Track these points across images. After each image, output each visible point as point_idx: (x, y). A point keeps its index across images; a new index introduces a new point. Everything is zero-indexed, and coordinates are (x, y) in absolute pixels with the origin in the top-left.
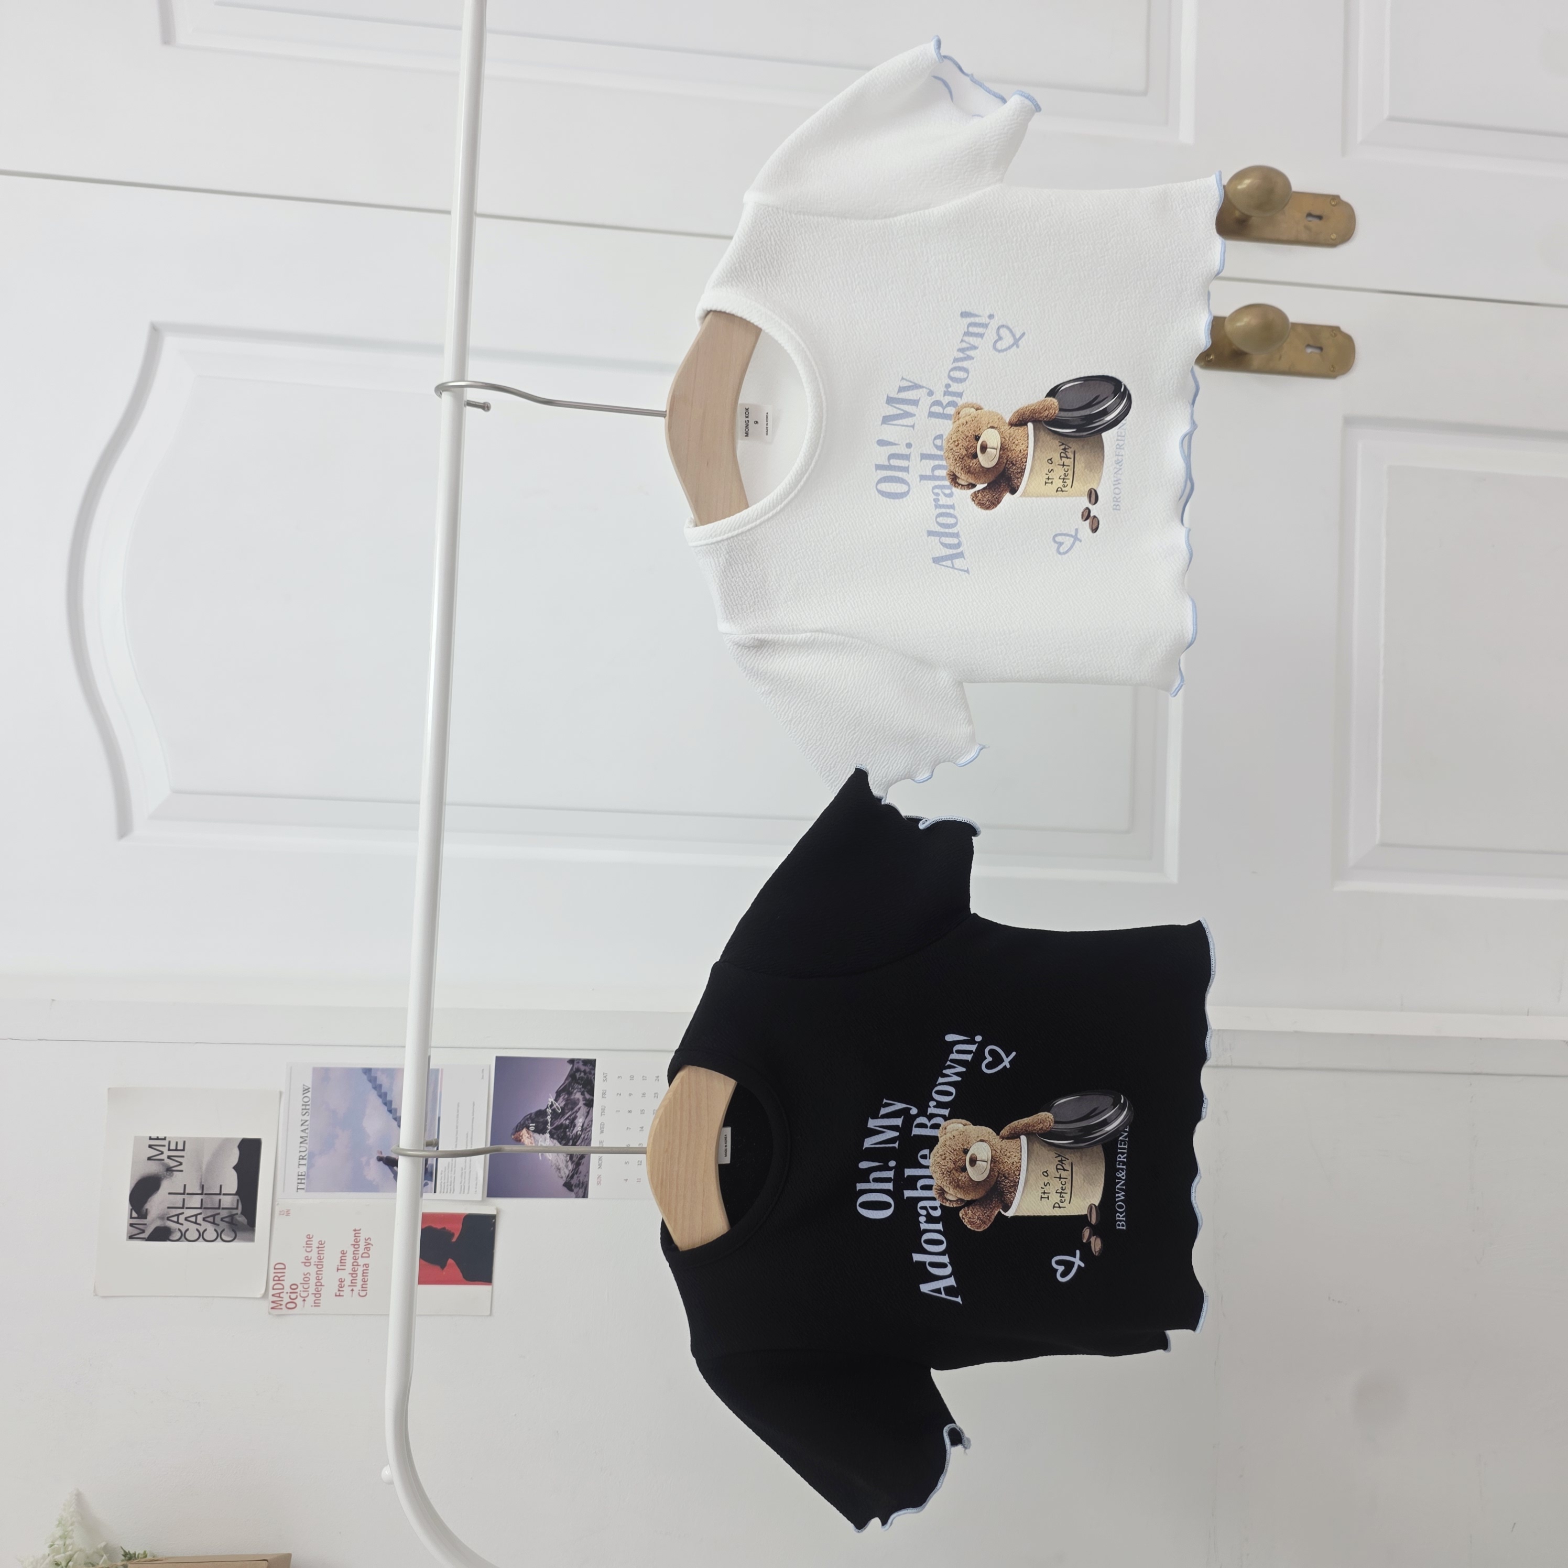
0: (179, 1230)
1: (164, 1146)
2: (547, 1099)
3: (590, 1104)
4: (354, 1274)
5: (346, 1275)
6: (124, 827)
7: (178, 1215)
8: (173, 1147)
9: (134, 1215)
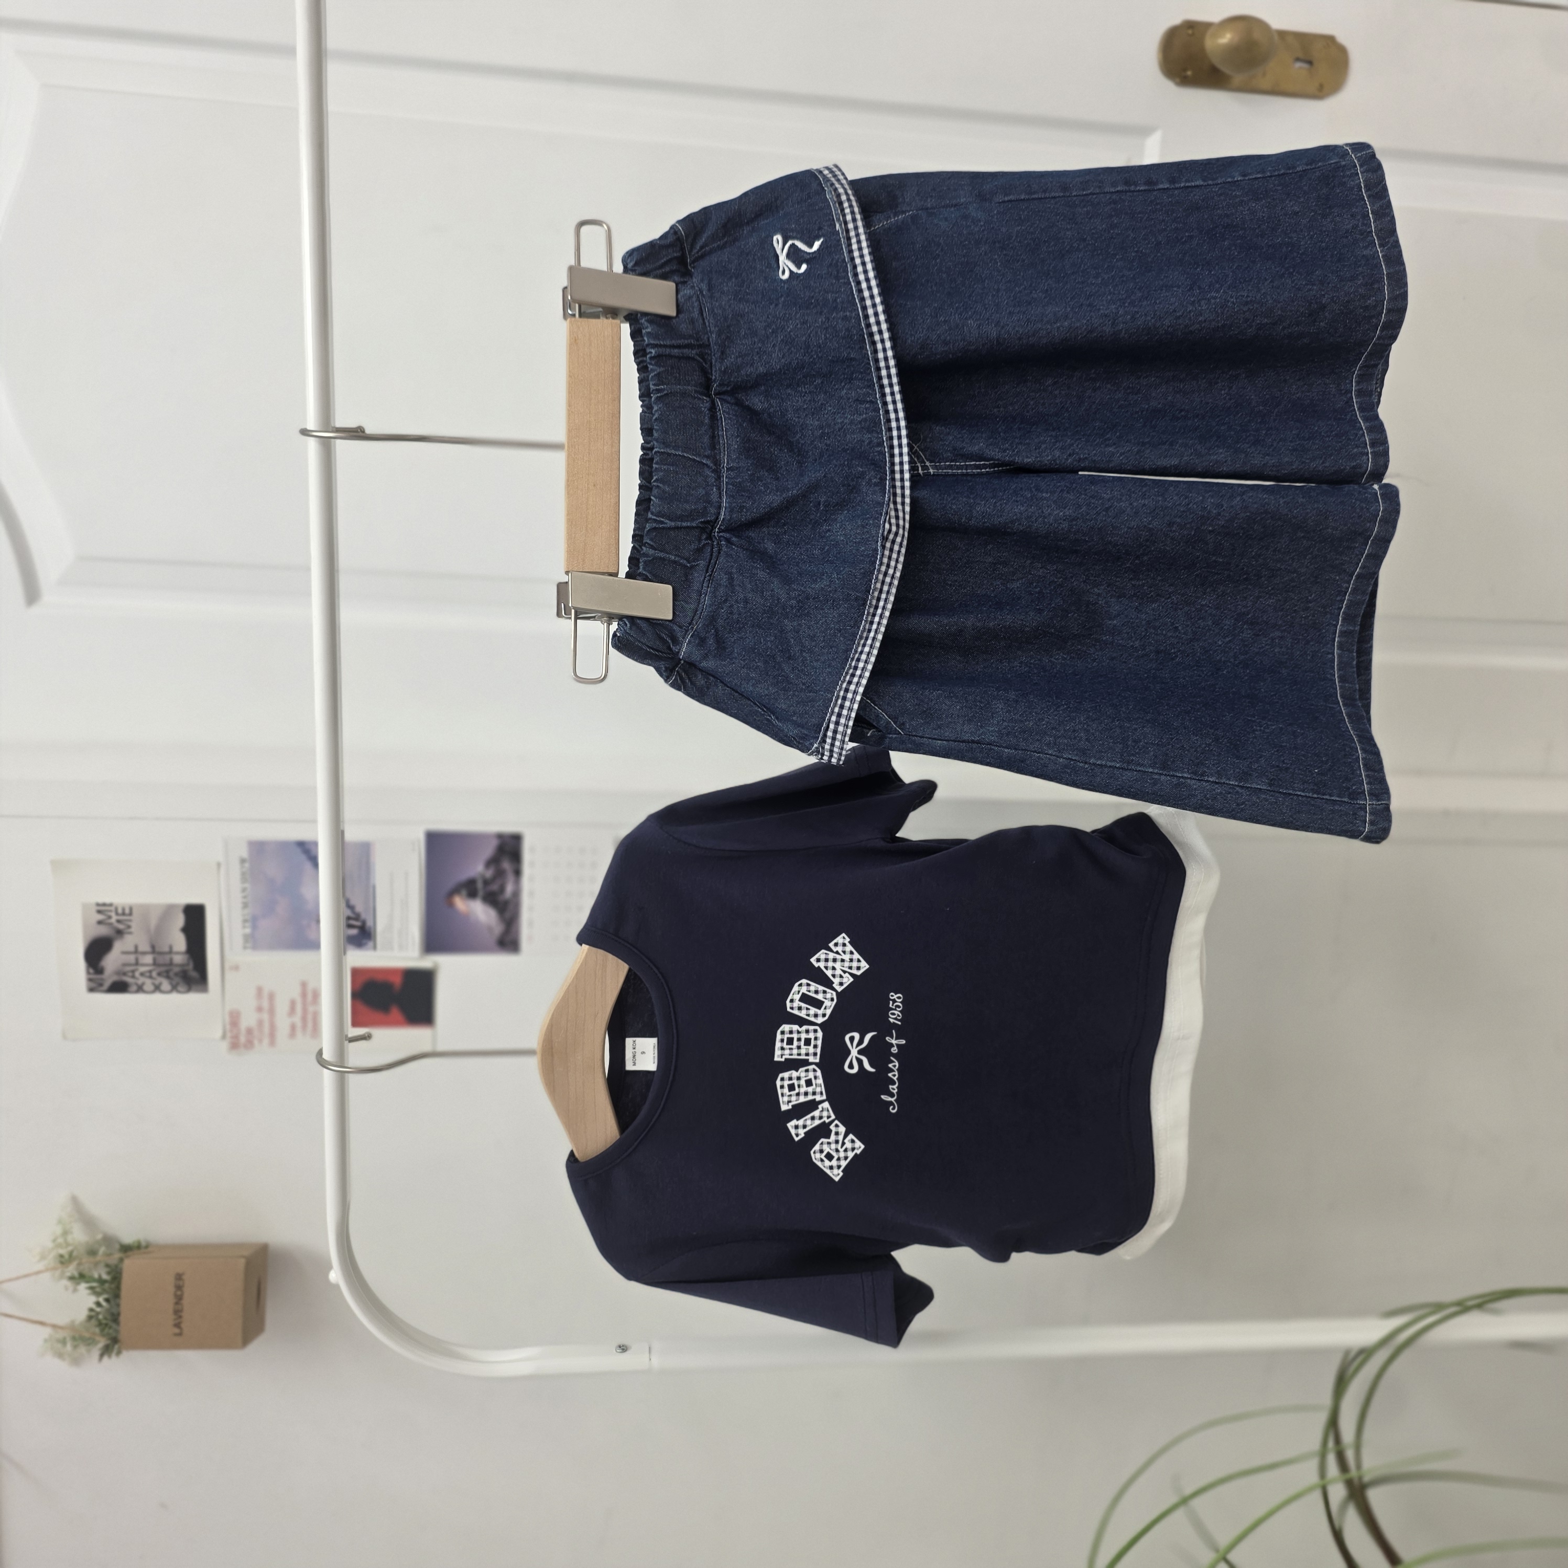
0: (136, 984)
1: (110, 911)
2: (478, 869)
3: (518, 873)
4: (304, 1019)
5: (297, 1019)
6: (32, 594)
7: (133, 972)
8: (120, 911)
9: (91, 971)
